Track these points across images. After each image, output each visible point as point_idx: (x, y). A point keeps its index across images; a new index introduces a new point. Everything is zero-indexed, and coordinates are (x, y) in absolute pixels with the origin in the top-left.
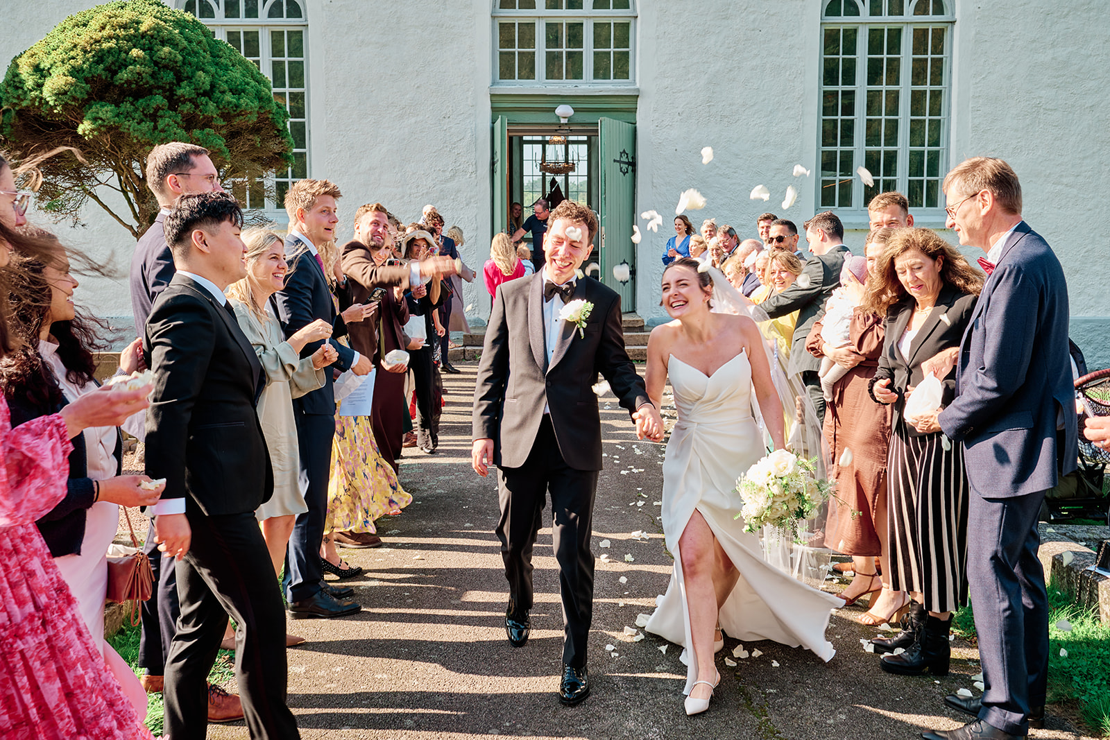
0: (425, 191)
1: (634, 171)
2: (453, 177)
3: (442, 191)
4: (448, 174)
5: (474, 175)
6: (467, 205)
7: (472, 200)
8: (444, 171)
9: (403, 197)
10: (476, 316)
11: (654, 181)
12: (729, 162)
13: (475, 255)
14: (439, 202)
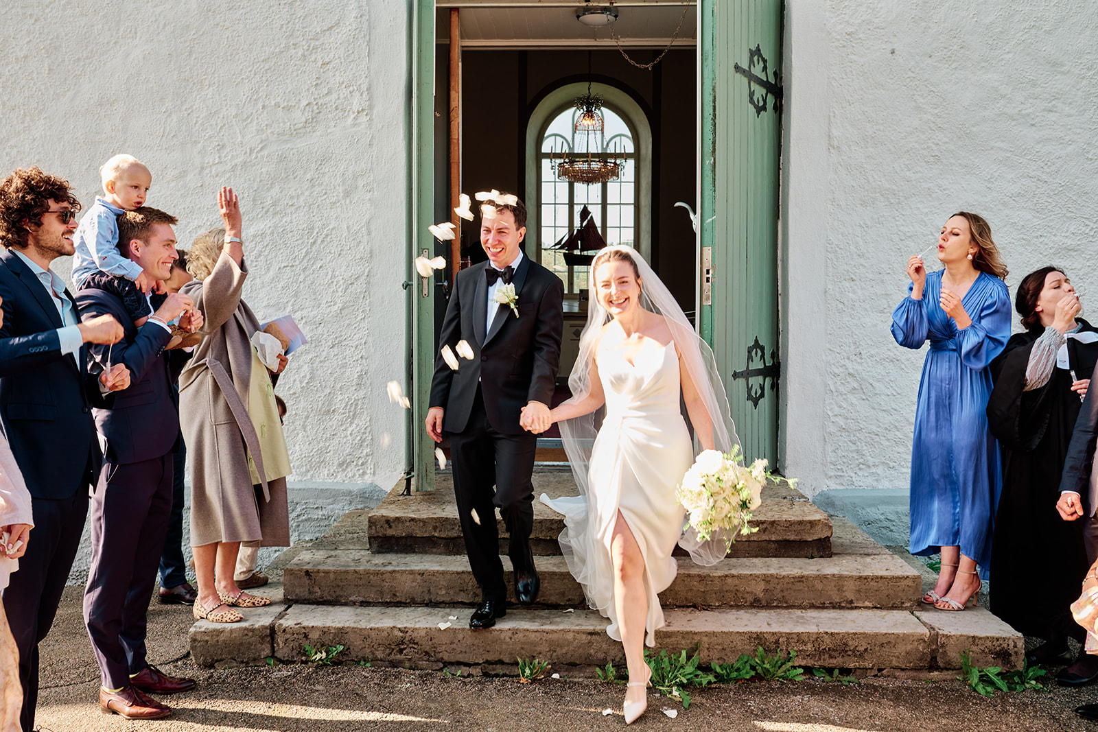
0: (238, 161)
1: (779, 109)
2: (312, 122)
3: (282, 159)
4: (299, 117)
5: (364, 119)
6: (347, 194)
7: (361, 183)
8: (288, 109)
9: (183, 174)
10: (368, 479)
11: (835, 132)
12: (1034, 84)
13: (365, 324)
14: (277, 188)
